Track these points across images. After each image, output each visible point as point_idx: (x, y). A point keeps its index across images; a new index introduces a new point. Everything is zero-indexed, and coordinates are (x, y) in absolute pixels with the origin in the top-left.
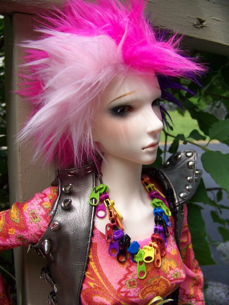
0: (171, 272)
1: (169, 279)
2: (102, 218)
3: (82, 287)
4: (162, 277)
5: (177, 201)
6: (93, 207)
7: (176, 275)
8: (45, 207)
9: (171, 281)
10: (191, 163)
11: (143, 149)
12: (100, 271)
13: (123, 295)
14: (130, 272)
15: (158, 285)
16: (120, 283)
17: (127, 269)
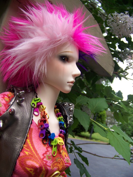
0: (65, 158)
1: (65, 161)
2: (36, 116)
3: (20, 154)
4: (62, 159)
5: (68, 122)
6: (33, 108)
7: (68, 160)
8: (6, 100)
9: (65, 163)
10: (71, 109)
11: (68, 83)
12: (33, 146)
13: (45, 162)
14: (48, 151)
15: (60, 163)
16: (43, 155)
17: (47, 148)
